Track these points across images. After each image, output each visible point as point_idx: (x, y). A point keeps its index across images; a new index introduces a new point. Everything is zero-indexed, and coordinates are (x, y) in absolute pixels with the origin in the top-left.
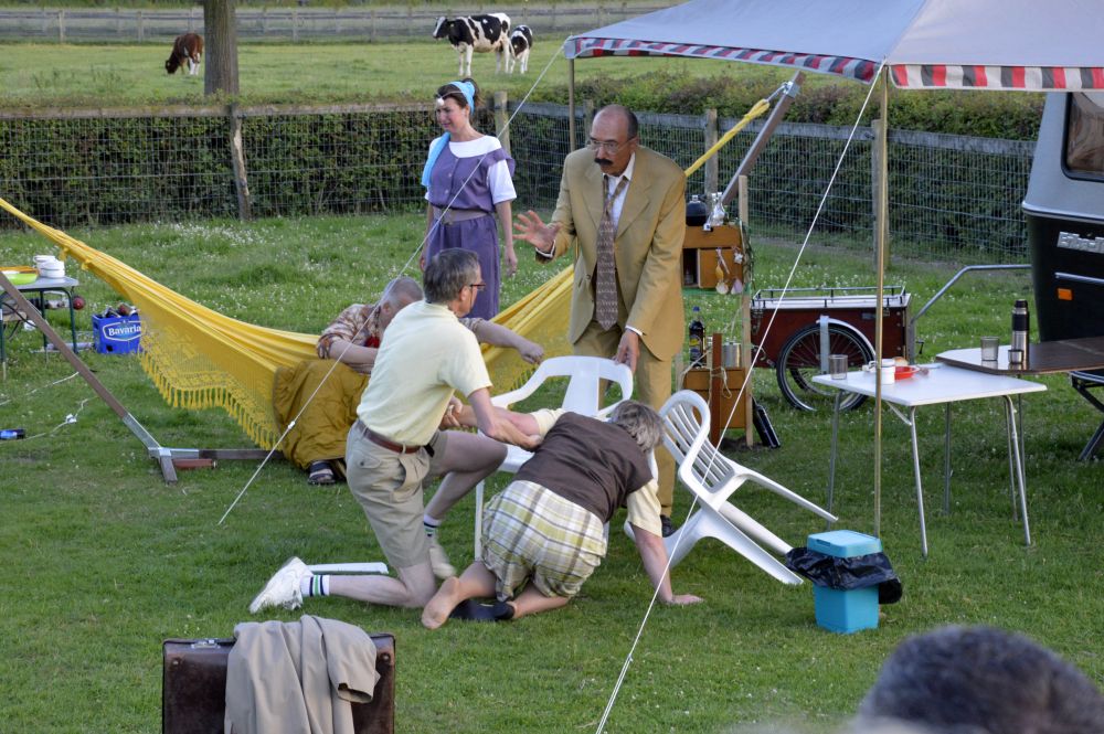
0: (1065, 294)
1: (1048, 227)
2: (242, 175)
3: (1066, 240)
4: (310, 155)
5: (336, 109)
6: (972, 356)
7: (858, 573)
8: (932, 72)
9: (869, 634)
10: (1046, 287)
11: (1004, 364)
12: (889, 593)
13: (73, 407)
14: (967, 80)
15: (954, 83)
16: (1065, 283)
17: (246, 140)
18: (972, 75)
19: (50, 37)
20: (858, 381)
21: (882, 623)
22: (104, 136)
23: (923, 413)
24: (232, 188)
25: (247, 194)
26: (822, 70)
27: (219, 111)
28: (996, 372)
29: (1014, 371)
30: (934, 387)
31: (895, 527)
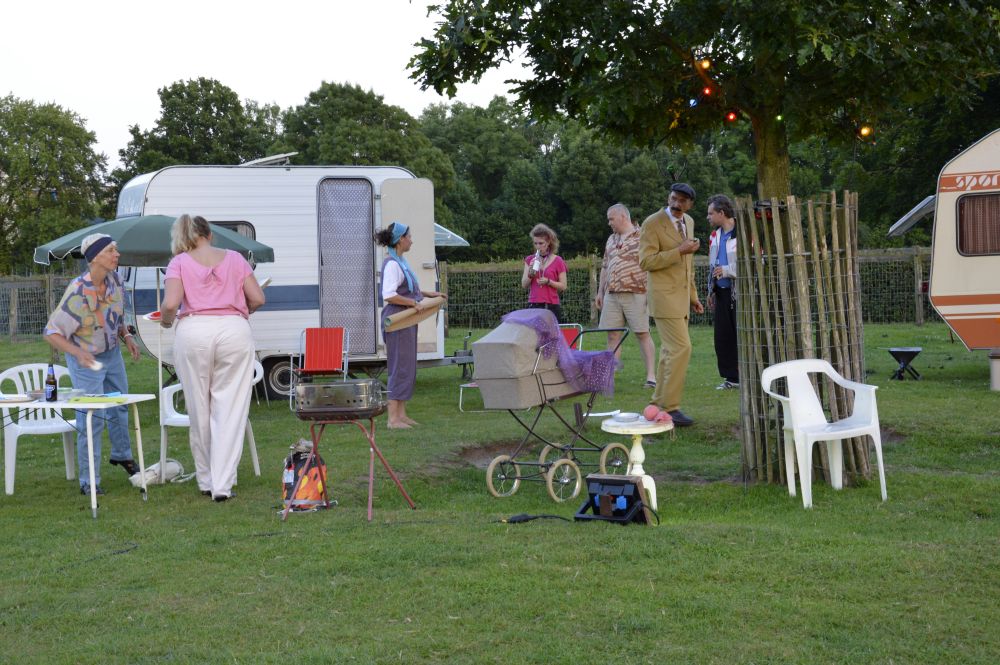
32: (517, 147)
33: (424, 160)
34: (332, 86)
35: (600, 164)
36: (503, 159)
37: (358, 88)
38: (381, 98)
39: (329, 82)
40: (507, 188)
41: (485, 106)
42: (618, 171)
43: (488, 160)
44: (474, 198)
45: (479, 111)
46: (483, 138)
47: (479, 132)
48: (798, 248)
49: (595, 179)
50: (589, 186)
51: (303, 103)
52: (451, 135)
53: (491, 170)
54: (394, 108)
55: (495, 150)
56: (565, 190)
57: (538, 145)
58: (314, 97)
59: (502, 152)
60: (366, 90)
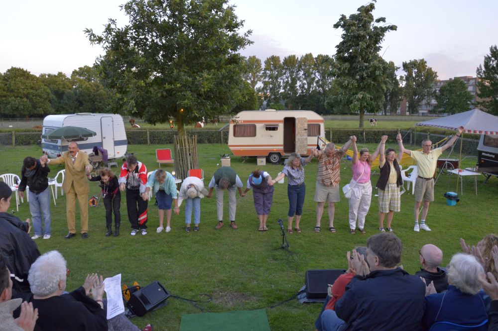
0: (483, 161)
1: (480, 152)
2: (365, 138)
3: (483, 154)
4: (373, 135)
5: (377, 130)
6: (470, 169)
7: (454, 198)
8: (469, 131)
9: (455, 206)
10: (480, 160)
11: (474, 170)
12: (458, 201)
13: (345, 167)
14: (474, 132)
15: (472, 133)
16: (483, 160)
17: (366, 134)
18: (475, 131)
19: (338, 120)
20: (449, 171)
21: (456, 205)
22: (348, 133)
23: (463, 176)
24: (363, 139)
25: (365, 140)
26: (453, 130)
27: (362, 130)
28: (473, 171)
29: (476, 172)
30: (465, 173)
31: (459, 192)
32: (68, 86)
33: (42, 90)
34: (15, 68)
35: (91, 92)
36: (64, 89)
37: (23, 69)
38: (30, 72)
39: (14, 67)
40: (65, 97)
41: (57, 75)
42: (95, 93)
43: (59, 90)
44: (56, 99)
45: (55, 76)
46: (58, 83)
47: (56, 82)
48: (187, 146)
49: (89, 96)
50: (87, 98)
51: (6, 72)
52: (49, 82)
53: (60, 92)
54: (33, 75)
55: (61, 87)
56: (81, 98)
57: (73, 86)
58: (9, 71)
59: (64, 88)
60: (25, 70)
